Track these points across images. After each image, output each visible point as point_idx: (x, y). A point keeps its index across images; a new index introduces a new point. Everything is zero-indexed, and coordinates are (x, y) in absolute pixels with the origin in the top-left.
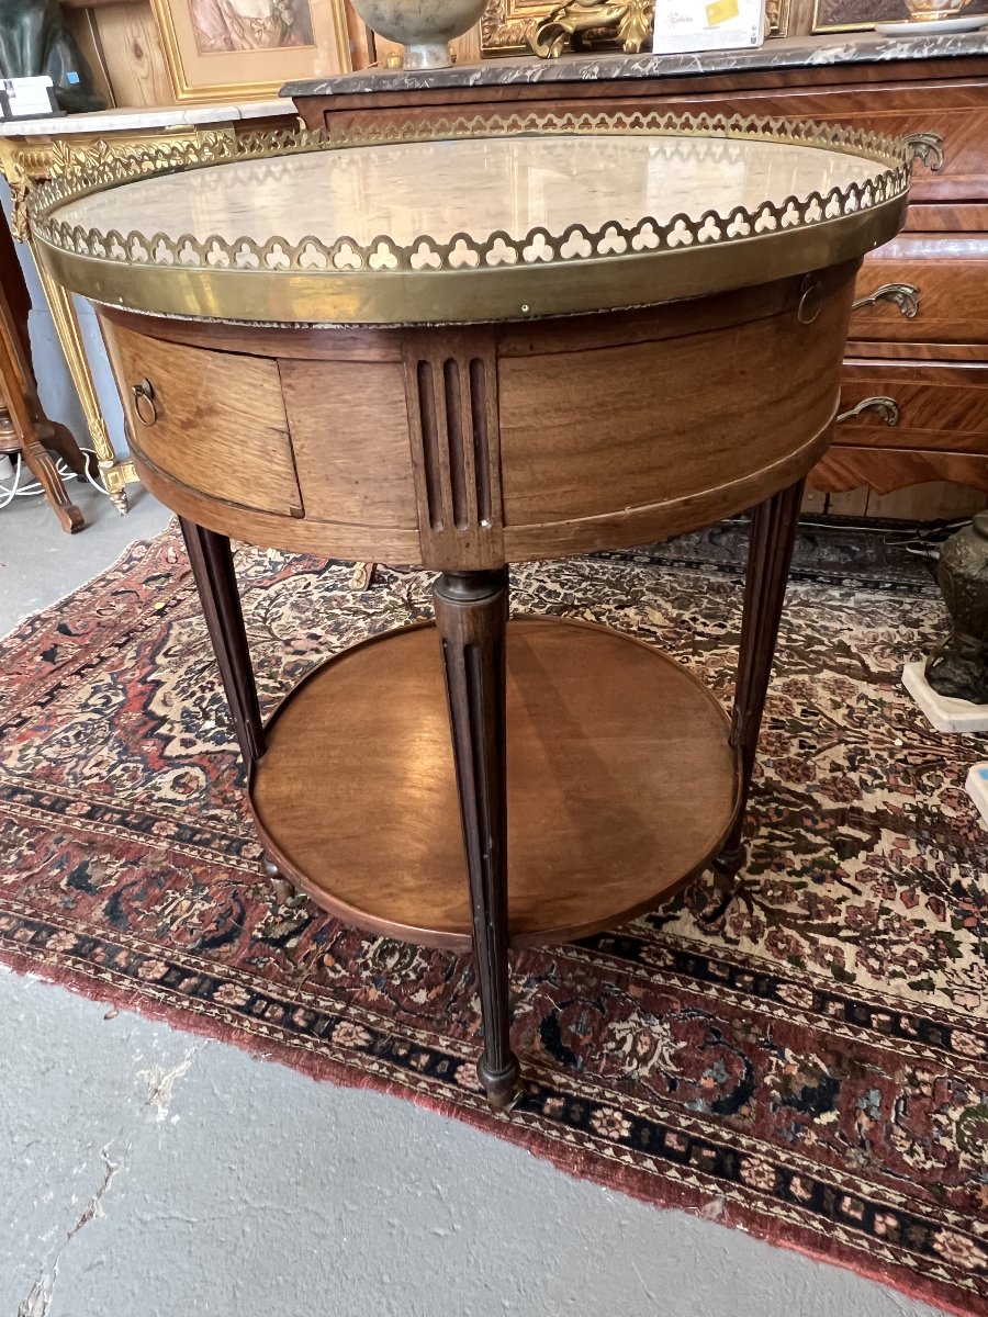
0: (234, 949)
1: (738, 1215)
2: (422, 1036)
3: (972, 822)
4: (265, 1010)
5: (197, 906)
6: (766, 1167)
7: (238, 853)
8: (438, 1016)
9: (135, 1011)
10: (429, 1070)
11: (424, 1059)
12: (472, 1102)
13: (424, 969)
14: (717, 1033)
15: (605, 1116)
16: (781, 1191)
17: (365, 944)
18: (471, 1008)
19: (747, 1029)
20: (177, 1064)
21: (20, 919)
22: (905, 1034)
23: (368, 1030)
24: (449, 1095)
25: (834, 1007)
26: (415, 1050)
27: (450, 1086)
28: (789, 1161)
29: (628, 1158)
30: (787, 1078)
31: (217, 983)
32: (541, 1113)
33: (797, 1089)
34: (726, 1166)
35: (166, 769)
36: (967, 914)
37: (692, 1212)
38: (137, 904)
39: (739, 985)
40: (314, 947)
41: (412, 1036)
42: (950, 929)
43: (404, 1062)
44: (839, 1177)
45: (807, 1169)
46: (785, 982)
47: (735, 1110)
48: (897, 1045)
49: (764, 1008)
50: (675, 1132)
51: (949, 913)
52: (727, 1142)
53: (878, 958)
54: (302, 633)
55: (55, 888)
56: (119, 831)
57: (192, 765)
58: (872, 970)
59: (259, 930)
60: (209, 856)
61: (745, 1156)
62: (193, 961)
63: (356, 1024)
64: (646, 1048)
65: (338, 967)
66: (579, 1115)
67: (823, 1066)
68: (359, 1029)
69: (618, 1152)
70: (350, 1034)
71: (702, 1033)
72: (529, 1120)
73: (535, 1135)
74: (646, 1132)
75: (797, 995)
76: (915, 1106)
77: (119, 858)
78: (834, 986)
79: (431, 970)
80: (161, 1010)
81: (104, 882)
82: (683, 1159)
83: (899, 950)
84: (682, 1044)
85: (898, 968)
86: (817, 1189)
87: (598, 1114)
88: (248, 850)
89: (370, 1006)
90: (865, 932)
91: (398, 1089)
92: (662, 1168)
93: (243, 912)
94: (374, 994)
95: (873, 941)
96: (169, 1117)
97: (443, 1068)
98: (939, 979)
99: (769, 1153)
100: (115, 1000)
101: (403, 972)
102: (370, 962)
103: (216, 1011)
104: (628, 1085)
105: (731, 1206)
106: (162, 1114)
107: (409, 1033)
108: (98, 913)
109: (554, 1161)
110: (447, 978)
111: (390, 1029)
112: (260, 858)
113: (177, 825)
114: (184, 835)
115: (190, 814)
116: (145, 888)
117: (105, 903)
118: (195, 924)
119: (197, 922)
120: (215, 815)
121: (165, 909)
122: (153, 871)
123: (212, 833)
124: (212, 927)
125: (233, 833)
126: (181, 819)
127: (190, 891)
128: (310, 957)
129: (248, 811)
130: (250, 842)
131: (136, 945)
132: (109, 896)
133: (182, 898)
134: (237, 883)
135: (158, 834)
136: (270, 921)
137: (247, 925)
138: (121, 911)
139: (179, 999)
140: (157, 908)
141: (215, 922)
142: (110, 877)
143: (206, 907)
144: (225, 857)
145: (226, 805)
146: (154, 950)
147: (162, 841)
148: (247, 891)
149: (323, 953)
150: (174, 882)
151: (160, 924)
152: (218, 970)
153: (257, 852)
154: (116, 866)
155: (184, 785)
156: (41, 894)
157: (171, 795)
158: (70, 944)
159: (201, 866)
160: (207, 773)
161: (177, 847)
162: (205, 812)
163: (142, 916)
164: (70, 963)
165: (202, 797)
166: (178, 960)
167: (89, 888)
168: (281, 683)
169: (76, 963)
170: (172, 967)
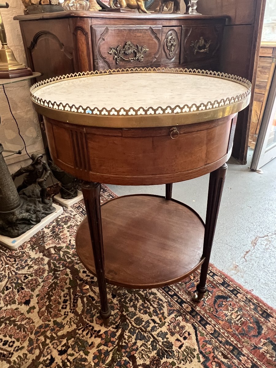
0: (217, 292)
4: (210, 273)
5: (229, 314)
7: (215, 330)
31: (223, 284)
36: (59, 229)
38: (251, 325)
40: (195, 283)
42: (66, 228)
59: (210, 295)
77: (263, 354)
81: (266, 343)
88: (211, 330)
93: (214, 303)
103: (222, 276)
108: (265, 328)
112: (207, 323)
113: (240, 360)
114: (237, 352)
115: (235, 365)
116: (249, 332)
117: (263, 332)
118: (230, 307)
119: (229, 308)
120: (224, 358)
121: (241, 318)
122: (247, 338)
123: (225, 347)
124: (224, 303)
125: (217, 342)
126: (239, 364)
127: (232, 322)
128: (197, 281)
129: (210, 353)
130: (210, 334)
131: (248, 308)
132: (263, 335)
133: (235, 320)
134: (215, 316)
135: (248, 359)
136: (206, 297)
137: (214, 298)
138: (256, 325)
139: (233, 285)
140: (243, 320)
141: (223, 305)
142: (264, 344)
143: (226, 312)
144: (220, 331)
145: (219, 361)
146: (242, 304)
147: (246, 354)
148: (213, 311)
149: (193, 280)
150: (238, 329)
151: (241, 313)
152: (222, 288)
153: (208, 327)
154: (263, 350)
158: (271, 319)
159: (229, 331)
161: (239, 346)
162: (229, 363)
163: (248, 319)
164: (269, 311)
166: (234, 297)
167: (271, 342)
169: (266, 310)
170: (236, 295)
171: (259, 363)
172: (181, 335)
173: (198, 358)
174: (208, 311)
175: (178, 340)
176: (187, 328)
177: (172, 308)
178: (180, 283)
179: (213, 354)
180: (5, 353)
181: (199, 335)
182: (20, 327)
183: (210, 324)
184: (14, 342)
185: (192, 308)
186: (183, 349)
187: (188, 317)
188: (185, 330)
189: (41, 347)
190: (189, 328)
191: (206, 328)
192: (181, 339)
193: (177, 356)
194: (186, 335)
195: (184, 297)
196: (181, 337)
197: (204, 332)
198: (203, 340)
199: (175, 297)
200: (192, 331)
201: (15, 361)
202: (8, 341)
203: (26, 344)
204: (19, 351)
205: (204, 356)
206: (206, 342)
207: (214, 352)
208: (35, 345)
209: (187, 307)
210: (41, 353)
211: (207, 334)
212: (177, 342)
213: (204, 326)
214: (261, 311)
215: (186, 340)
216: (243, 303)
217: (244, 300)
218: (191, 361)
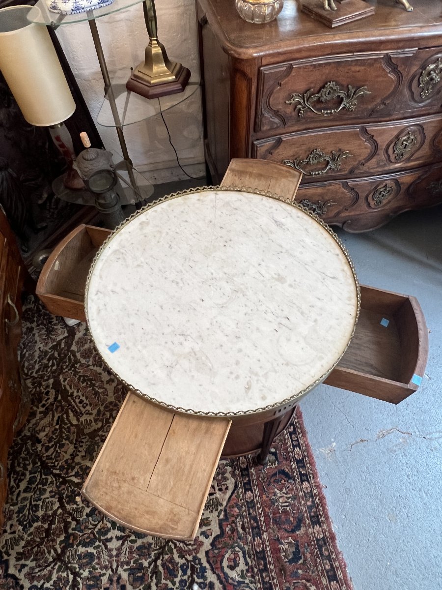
0: (285, 466)
4: (296, 441)
5: (279, 495)
7: (253, 501)
9: (319, 480)
20: (322, 453)
21: (323, 560)
31: (298, 462)
35: (230, 581)
38: (291, 519)
55: (304, 563)
56: (270, 564)
57: (222, 568)
59: (275, 465)
60: (260, 511)
62: (296, 476)
77: (280, 549)
80: (314, 471)
81: (292, 543)
88: (250, 498)
93: (273, 476)
96: (334, 442)
100: (320, 489)
103: (305, 453)
106: (334, 444)
108: (302, 530)
112: (250, 490)
113: (254, 540)
114: (257, 531)
115: (247, 541)
116: (284, 523)
117: (298, 533)
118: (286, 489)
119: (284, 489)
120: (242, 528)
121: (287, 506)
122: (277, 527)
123: (250, 521)
124: (283, 482)
125: (246, 512)
126: (251, 542)
127: (276, 504)
129: (233, 516)
130: (246, 501)
131: (303, 502)
132: (295, 534)
133: (280, 504)
134: (264, 488)
135: (262, 544)
136: (270, 464)
137: (276, 470)
138: (297, 522)
139: (308, 469)
140: (288, 510)
141: (281, 482)
142: (288, 543)
143: (278, 491)
144: (257, 504)
145: (235, 528)
146: (301, 494)
147: (264, 539)
148: (265, 482)
150: (276, 514)
151: (292, 502)
152: (294, 465)
153: (249, 494)
154: (283, 547)
155: (235, 560)
156: (310, 565)
157: (242, 561)
158: (317, 527)
159: (265, 510)
160: (223, 556)
161: (263, 528)
162: (242, 535)
163: (294, 511)
164: (322, 519)
165: (236, 544)
166: (299, 482)
167: (297, 546)
168: (152, 577)
169: (321, 516)
170: (302, 481)
171: (268, 553)
172: (219, 485)
173: (220, 513)
174: (260, 479)
175: (214, 487)
176: (229, 482)
179: (234, 519)
180: (78, 410)
181: (234, 495)
182: (96, 393)
183: (252, 492)
184: (87, 405)
185: (247, 466)
186: (213, 497)
187: (237, 472)
188: (225, 483)
189: (104, 422)
190: (231, 483)
191: (245, 493)
192: (217, 488)
194: (224, 488)
196: (218, 486)
197: (242, 495)
198: (235, 501)
200: (231, 487)
201: (82, 422)
202: (83, 401)
203: (95, 412)
204: (88, 415)
205: (226, 515)
206: (237, 505)
207: (236, 518)
208: (100, 417)
209: (243, 463)
210: (102, 427)
211: (243, 499)
213: (246, 490)
214: (314, 513)
215: (220, 492)
216: (303, 494)
217: (306, 492)
218: (212, 512)
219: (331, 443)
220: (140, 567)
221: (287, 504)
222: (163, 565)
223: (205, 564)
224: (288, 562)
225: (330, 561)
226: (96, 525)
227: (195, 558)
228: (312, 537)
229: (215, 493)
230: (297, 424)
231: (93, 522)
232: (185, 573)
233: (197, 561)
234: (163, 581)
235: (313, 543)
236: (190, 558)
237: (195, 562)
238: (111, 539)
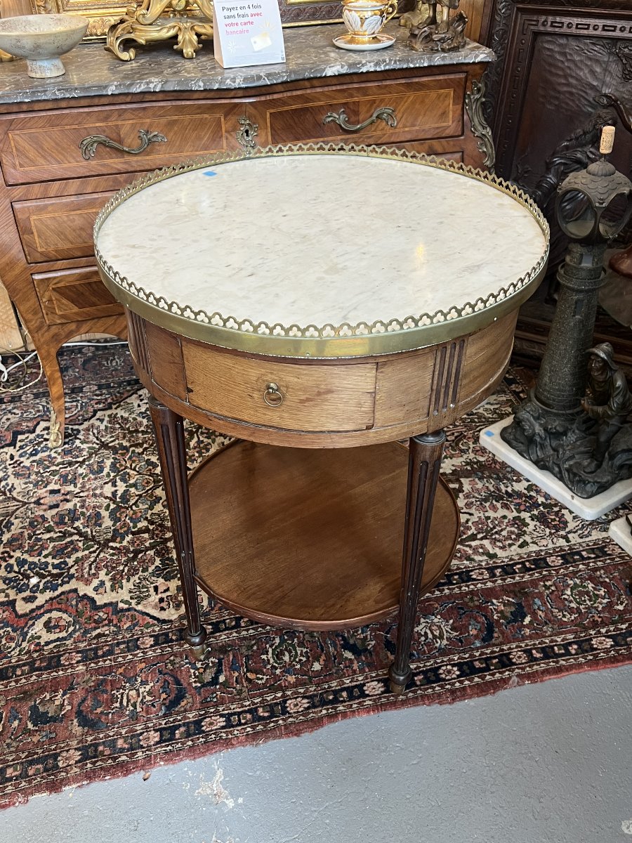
0: (190, 700)
1: (523, 678)
2: (334, 684)
3: (493, 459)
4: (239, 720)
5: (141, 690)
6: (520, 653)
7: (138, 648)
8: (334, 671)
9: (160, 765)
10: (351, 697)
11: (344, 694)
12: (383, 700)
13: (306, 652)
14: (462, 609)
15: (444, 670)
16: (532, 659)
17: (264, 657)
18: (346, 658)
19: (471, 599)
20: (215, 774)
21: (22, 763)
22: (531, 569)
23: (304, 698)
24: (371, 703)
25: (498, 572)
26: (336, 693)
27: (368, 698)
28: (527, 645)
29: (467, 682)
30: (502, 612)
31: (198, 723)
32: (417, 686)
33: (509, 615)
34: (505, 662)
35: (31, 622)
36: (519, 504)
37: (506, 688)
38: (99, 710)
39: (455, 582)
40: (236, 674)
41: (329, 687)
42: (518, 515)
43: (336, 701)
44: (547, 641)
45: (534, 644)
46: (472, 571)
47: (492, 637)
48: (531, 575)
49: (472, 587)
50: (476, 660)
51: (512, 507)
52: (499, 652)
53: (499, 541)
54: (42, 492)
55: (26, 731)
56: (38, 676)
57: (50, 611)
58: (501, 548)
59: (195, 682)
60: (120, 659)
61: (510, 654)
62: (171, 719)
63: (296, 698)
64: (438, 631)
65: (261, 676)
66: (433, 676)
67: (511, 599)
68: (299, 699)
69: (461, 682)
70: (297, 705)
71: (455, 612)
72: (414, 692)
73: (422, 696)
74: (465, 667)
75: (480, 574)
76: (553, 597)
77: (56, 691)
78: (491, 562)
79: (311, 650)
80: (178, 755)
81: (61, 711)
82: (487, 669)
83: (504, 533)
84: (451, 621)
85: (510, 542)
86: (543, 650)
87: (441, 671)
88: (143, 643)
89: (296, 685)
90: (487, 532)
91: (344, 715)
92: (483, 678)
93: (175, 678)
94: (292, 679)
95: (492, 534)
96: (236, 802)
97: (357, 693)
98: (528, 538)
99: (517, 647)
100: (143, 767)
101: (297, 660)
102: (275, 664)
103: (213, 736)
104: (443, 652)
105: (519, 676)
106: (230, 803)
107: (326, 687)
108: (77, 729)
109: (438, 703)
110: (323, 651)
111: (315, 690)
112: (156, 644)
113: (78, 652)
114: (89, 656)
115: (80, 642)
116: (95, 698)
117: (75, 721)
118: (151, 701)
119: (151, 699)
120: (99, 634)
121: (121, 703)
122: (90, 687)
123: (108, 645)
124: (164, 696)
125: (123, 638)
126: (77, 647)
127: (128, 684)
128: (239, 680)
129: (120, 621)
130: (140, 638)
131: (123, 732)
132: (73, 716)
133: (127, 691)
134: (156, 665)
135: (70, 664)
136: (197, 674)
137: (185, 685)
138: (92, 720)
139: (183, 744)
140: (115, 705)
141: (163, 693)
142: (62, 705)
143: (148, 688)
144: (132, 655)
145: (100, 625)
146: (139, 728)
147: (78, 666)
148: (166, 666)
149: (245, 674)
150: (111, 685)
151: (127, 713)
152: (191, 716)
153: (150, 641)
154: (59, 697)
155: (56, 627)
156: (20, 741)
157: (53, 637)
158: (77, 755)
159: (121, 668)
160: (65, 612)
161: (92, 665)
162: (89, 635)
163: (110, 715)
164: (89, 765)
165: (77, 627)
166: (161, 724)
167: (54, 719)
168: (60, 532)
169: (94, 763)
170: (161, 730)
171: (55, 674)
172: (169, 598)
175: (167, 590)
176: (172, 611)
177: (216, 608)
178: (255, 648)
179: (114, 623)
181: (150, 620)
183: (152, 646)
186: (152, 590)
188: (171, 606)
190: (171, 614)
191: (151, 636)
192: (164, 595)
193: (149, 579)
194: (164, 605)
195: (224, 637)
196: (167, 596)
197: (149, 631)
198: (141, 622)
199: (234, 623)
200: (163, 615)
205: (122, 610)
206: (135, 625)
207: (115, 626)
211: (142, 633)
212: (165, 588)
213: (156, 637)
214: (102, 752)
215: (157, 600)
216: (138, 732)
217: (141, 738)
218: (130, 592)
219: (234, 795)
220: (74, 519)
221: (125, 704)
222: (72, 542)
223: (60, 590)
224: (35, 705)
225: (17, 778)
226: (134, 470)
227: (72, 577)
228: (63, 745)
229: (157, 594)
230: (272, 724)
231: (138, 466)
232: (55, 566)
233: (66, 579)
234: (52, 545)
235: (53, 747)
236: (72, 571)
237: (66, 577)
238: (114, 485)
